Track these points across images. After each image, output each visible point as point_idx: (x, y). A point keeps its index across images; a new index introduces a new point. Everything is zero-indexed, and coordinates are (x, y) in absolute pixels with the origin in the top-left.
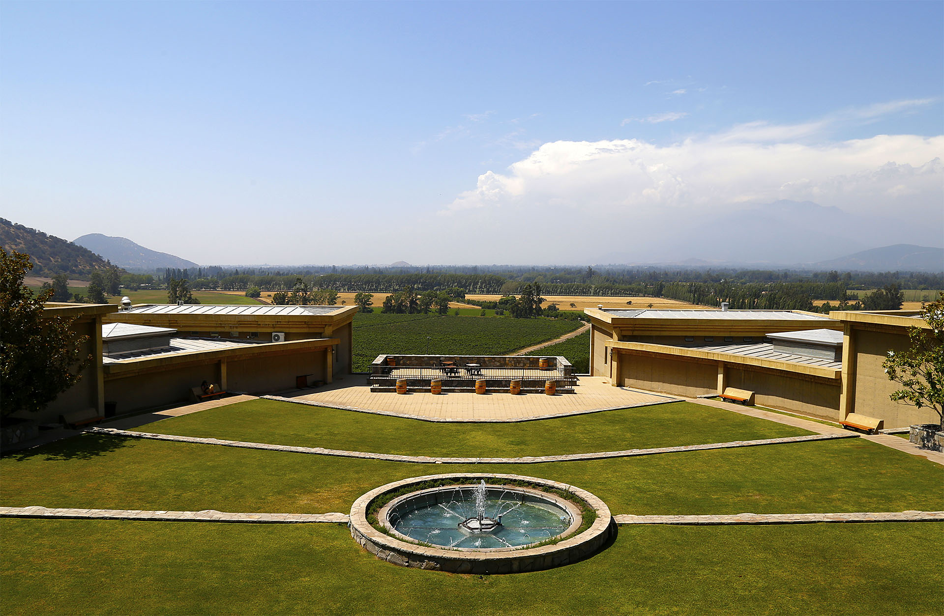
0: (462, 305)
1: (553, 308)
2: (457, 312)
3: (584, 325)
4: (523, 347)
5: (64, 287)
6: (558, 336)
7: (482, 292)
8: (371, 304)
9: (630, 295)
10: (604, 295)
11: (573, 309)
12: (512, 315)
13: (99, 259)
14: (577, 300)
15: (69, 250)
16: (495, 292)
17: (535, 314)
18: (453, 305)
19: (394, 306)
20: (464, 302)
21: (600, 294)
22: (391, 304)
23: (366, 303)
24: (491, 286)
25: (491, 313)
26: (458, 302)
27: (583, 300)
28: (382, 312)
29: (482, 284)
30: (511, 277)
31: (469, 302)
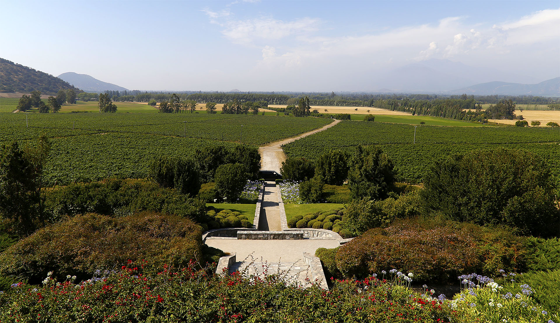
0: (266, 110)
1: (316, 111)
2: (264, 113)
3: (334, 121)
4: (303, 133)
5: (38, 98)
6: (321, 127)
7: (277, 104)
8: (215, 109)
9: (355, 106)
10: (341, 105)
11: (327, 112)
12: (294, 115)
13: (67, 85)
14: (327, 108)
15: (50, 79)
16: (283, 104)
17: (306, 115)
18: (261, 110)
19: (228, 110)
20: (267, 108)
21: (340, 105)
22: (227, 109)
23: (213, 108)
24: (281, 101)
25: (282, 114)
26: (264, 108)
27: (331, 108)
28: (222, 113)
29: (277, 100)
30: (292, 97)
31: (270, 109)
